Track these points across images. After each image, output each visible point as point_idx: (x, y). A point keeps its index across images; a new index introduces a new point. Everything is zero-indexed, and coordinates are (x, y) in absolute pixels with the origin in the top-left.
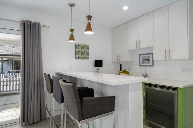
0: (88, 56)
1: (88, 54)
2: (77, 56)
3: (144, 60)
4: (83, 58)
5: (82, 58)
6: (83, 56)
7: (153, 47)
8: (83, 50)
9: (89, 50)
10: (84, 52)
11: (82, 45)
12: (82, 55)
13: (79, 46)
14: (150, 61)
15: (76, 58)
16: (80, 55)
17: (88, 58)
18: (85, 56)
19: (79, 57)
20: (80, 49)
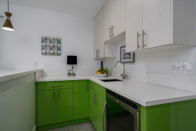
0: (59, 52)
1: (59, 49)
2: (44, 51)
3: (125, 54)
4: (53, 54)
5: (51, 54)
6: (51, 52)
7: (125, 31)
8: (51, 44)
9: (60, 44)
10: (54, 46)
11: (51, 38)
12: (50, 50)
13: (47, 40)
14: (131, 55)
15: (43, 54)
16: (48, 51)
17: (59, 55)
18: (55, 51)
19: (46, 53)
20: (48, 43)
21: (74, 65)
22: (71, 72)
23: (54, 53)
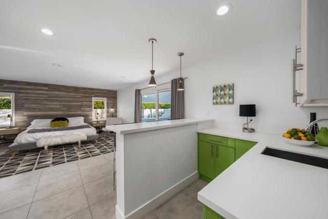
0: (231, 100)
1: (232, 96)
2: (215, 101)
5: (221, 103)
6: (222, 101)
8: (222, 93)
9: (233, 90)
10: (225, 94)
11: (222, 86)
12: (221, 99)
13: (218, 89)
15: (214, 104)
16: (219, 100)
17: (231, 103)
18: (227, 99)
19: (217, 103)
20: (219, 92)
21: (253, 118)
22: (246, 126)
23: (225, 102)
